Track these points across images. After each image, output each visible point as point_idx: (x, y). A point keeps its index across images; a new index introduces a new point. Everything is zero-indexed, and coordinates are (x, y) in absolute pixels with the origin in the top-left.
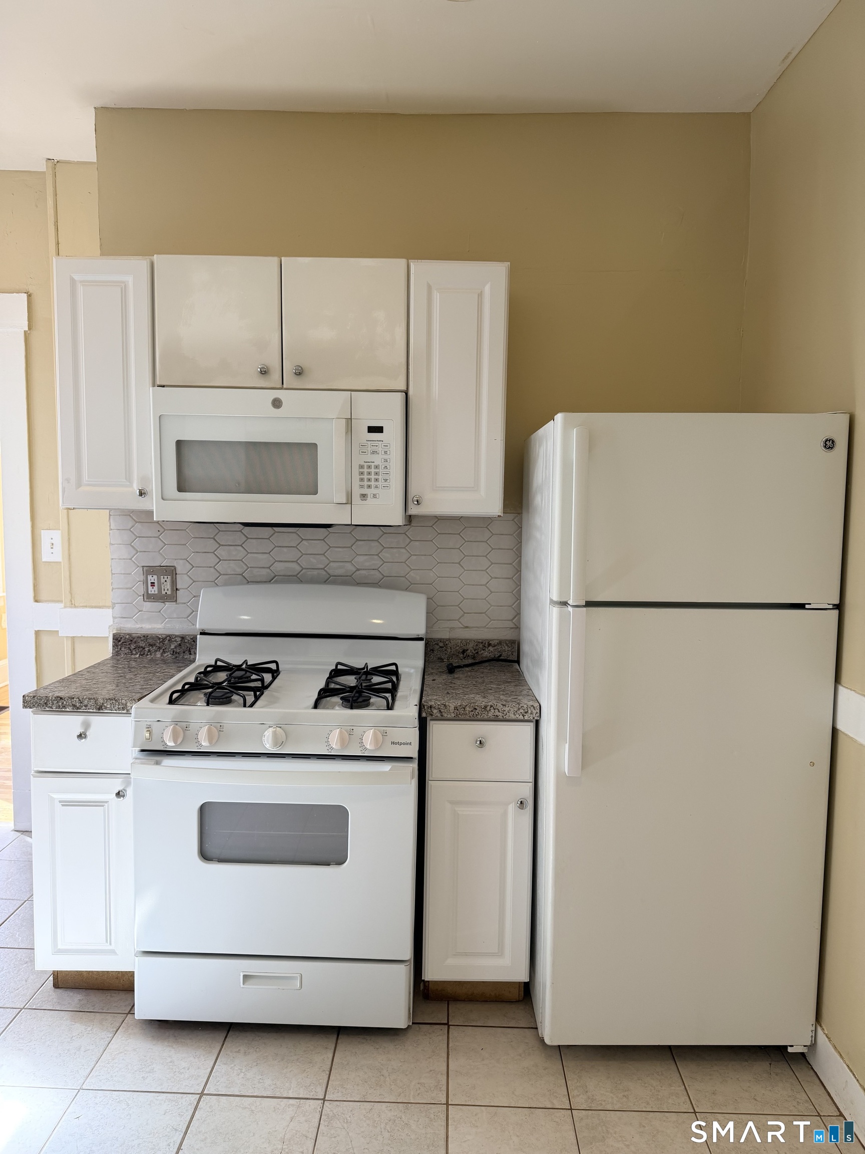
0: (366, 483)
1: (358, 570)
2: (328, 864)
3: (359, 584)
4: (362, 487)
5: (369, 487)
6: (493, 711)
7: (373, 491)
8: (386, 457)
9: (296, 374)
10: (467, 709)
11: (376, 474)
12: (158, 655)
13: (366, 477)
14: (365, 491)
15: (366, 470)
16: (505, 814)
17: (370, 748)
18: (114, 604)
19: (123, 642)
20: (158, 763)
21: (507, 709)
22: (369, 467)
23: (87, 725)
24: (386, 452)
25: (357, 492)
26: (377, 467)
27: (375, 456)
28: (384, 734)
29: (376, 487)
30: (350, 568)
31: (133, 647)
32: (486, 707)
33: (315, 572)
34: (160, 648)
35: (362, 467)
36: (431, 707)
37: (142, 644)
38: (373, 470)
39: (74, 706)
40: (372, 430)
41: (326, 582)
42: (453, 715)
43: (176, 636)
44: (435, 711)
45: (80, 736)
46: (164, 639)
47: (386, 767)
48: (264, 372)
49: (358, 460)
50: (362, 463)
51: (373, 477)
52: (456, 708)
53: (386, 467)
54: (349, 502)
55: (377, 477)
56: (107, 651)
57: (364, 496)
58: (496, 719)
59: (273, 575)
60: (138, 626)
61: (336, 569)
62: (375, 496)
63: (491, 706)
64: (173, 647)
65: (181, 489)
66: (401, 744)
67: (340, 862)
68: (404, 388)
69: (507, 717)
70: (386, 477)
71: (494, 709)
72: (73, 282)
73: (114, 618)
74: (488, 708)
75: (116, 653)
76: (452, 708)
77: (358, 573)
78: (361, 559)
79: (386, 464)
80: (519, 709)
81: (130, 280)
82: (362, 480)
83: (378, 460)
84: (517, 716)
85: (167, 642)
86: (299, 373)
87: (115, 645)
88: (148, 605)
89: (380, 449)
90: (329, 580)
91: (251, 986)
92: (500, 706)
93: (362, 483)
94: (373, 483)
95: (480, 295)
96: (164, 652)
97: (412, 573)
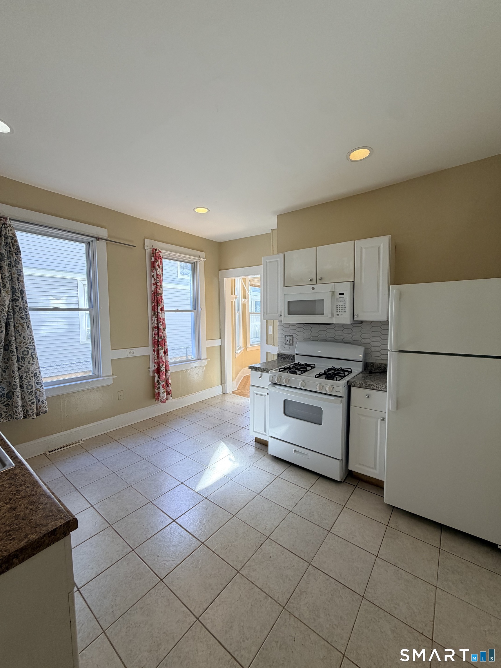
0: (338, 311)
1: (345, 338)
2: (317, 424)
3: (344, 343)
4: (337, 312)
5: (340, 312)
6: (372, 386)
7: (341, 313)
8: (345, 302)
9: (320, 279)
10: (363, 384)
11: (342, 308)
12: (288, 360)
13: (338, 309)
14: (338, 313)
15: (338, 307)
16: (377, 421)
17: (328, 392)
18: (278, 345)
19: (280, 356)
20: (274, 387)
21: (377, 386)
22: (340, 306)
23: (262, 375)
24: (345, 301)
25: (336, 313)
26: (342, 306)
27: (341, 302)
28: (333, 388)
29: (342, 312)
30: (342, 337)
31: (282, 357)
32: (370, 384)
33: (331, 338)
34: (288, 358)
35: (337, 306)
36: (351, 382)
37: (284, 357)
38: (341, 307)
39: (259, 369)
40: (340, 294)
41: (334, 341)
42: (359, 386)
43: (292, 355)
44: (352, 384)
45: (260, 377)
46: (289, 355)
47: (333, 398)
48: (311, 280)
49: (336, 303)
50: (338, 305)
51: (341, 309)
52: (359, 383)
53: (345, 305)
54: (333, 316)
55: (342, 309)
56: (276, 358)
57: (338, 315)
58: (373, 389)
59: (319, 339)
60: (284, 351)
61: (337, 338)
62: (341, 315)
63: (372, 384)
64: (291, 358)
65: (289, 314)
66: (338, 392)
67: (321, 424)
68: (353, 280)
69: (377, 389)
70: (345, 308)
71: (373, 385)
72: (267, 262)
73: (278, 349)
74: (371, 385)
75: (278, 358)
76: (358, 383)
77: (344, 339)
78: (345, 335)
79: (345, 304)
80: (382, 387)
81: (279, 260)
82: (337, 310)
83: (342, 303)
84: (382, 389)
85: (290, 356)
86: (321, 279)
87: (278, 356)
88: (286, 346)
89: (343, 300)
90: (335, 341)
91: (296, 454)
92: (375, 385)
93: (337, 311)
94: (341, 311)
95: (379, 248)
96: (289, 359)
97: (362, 340)
